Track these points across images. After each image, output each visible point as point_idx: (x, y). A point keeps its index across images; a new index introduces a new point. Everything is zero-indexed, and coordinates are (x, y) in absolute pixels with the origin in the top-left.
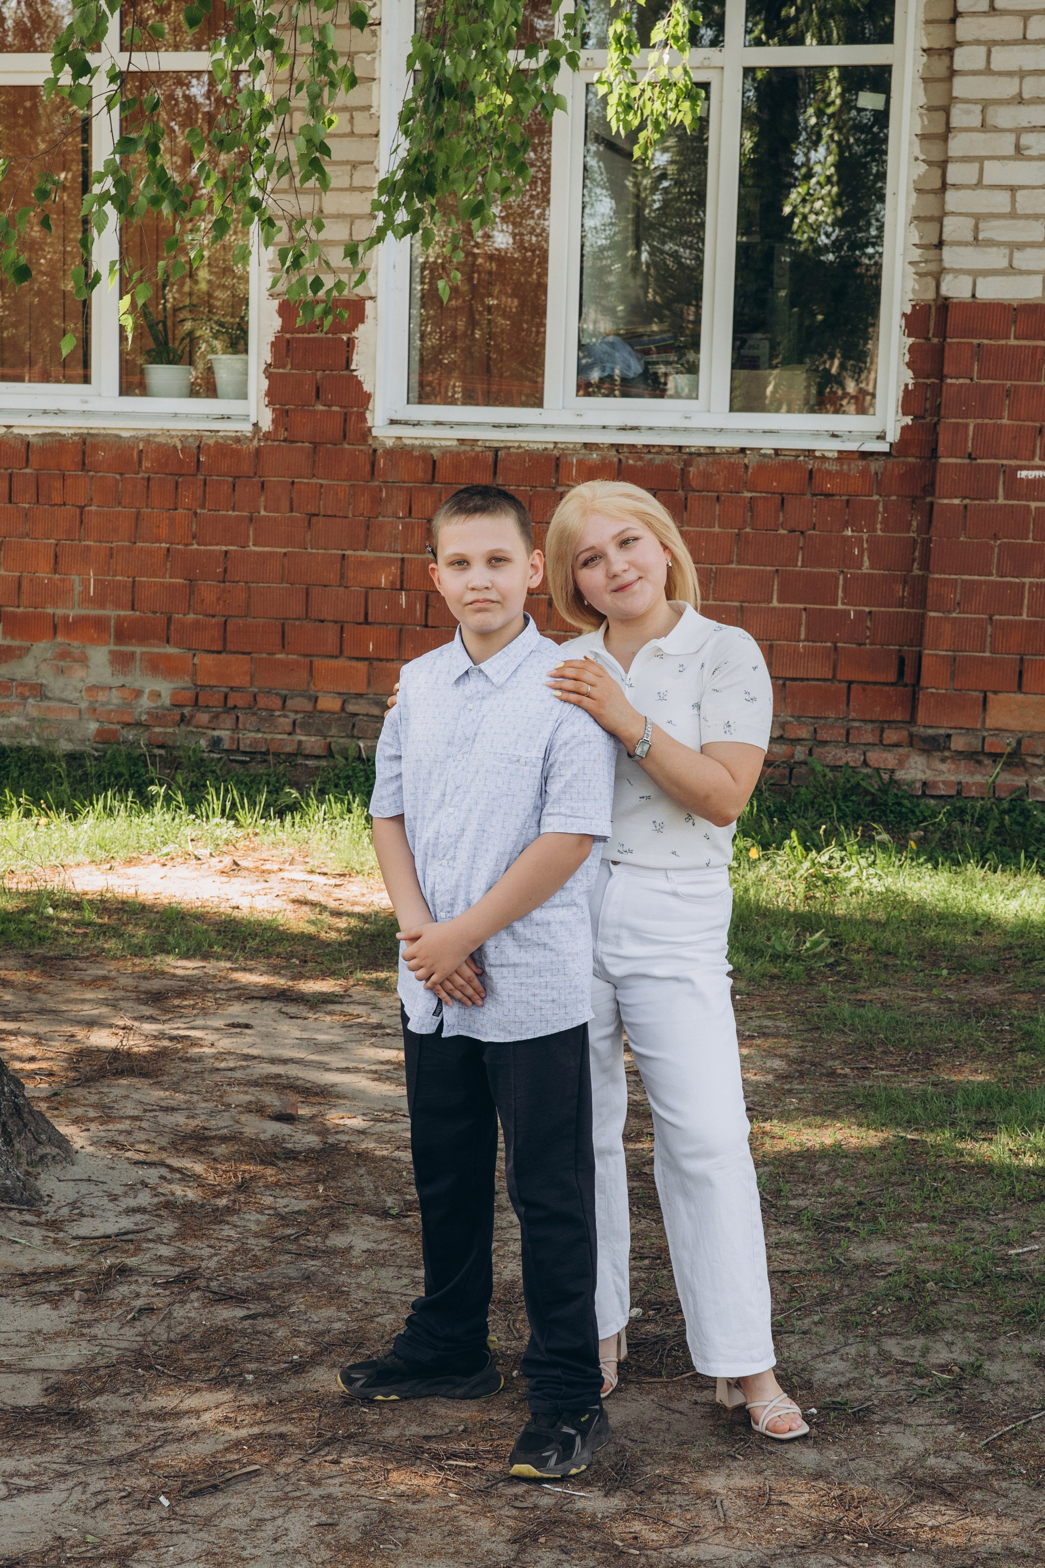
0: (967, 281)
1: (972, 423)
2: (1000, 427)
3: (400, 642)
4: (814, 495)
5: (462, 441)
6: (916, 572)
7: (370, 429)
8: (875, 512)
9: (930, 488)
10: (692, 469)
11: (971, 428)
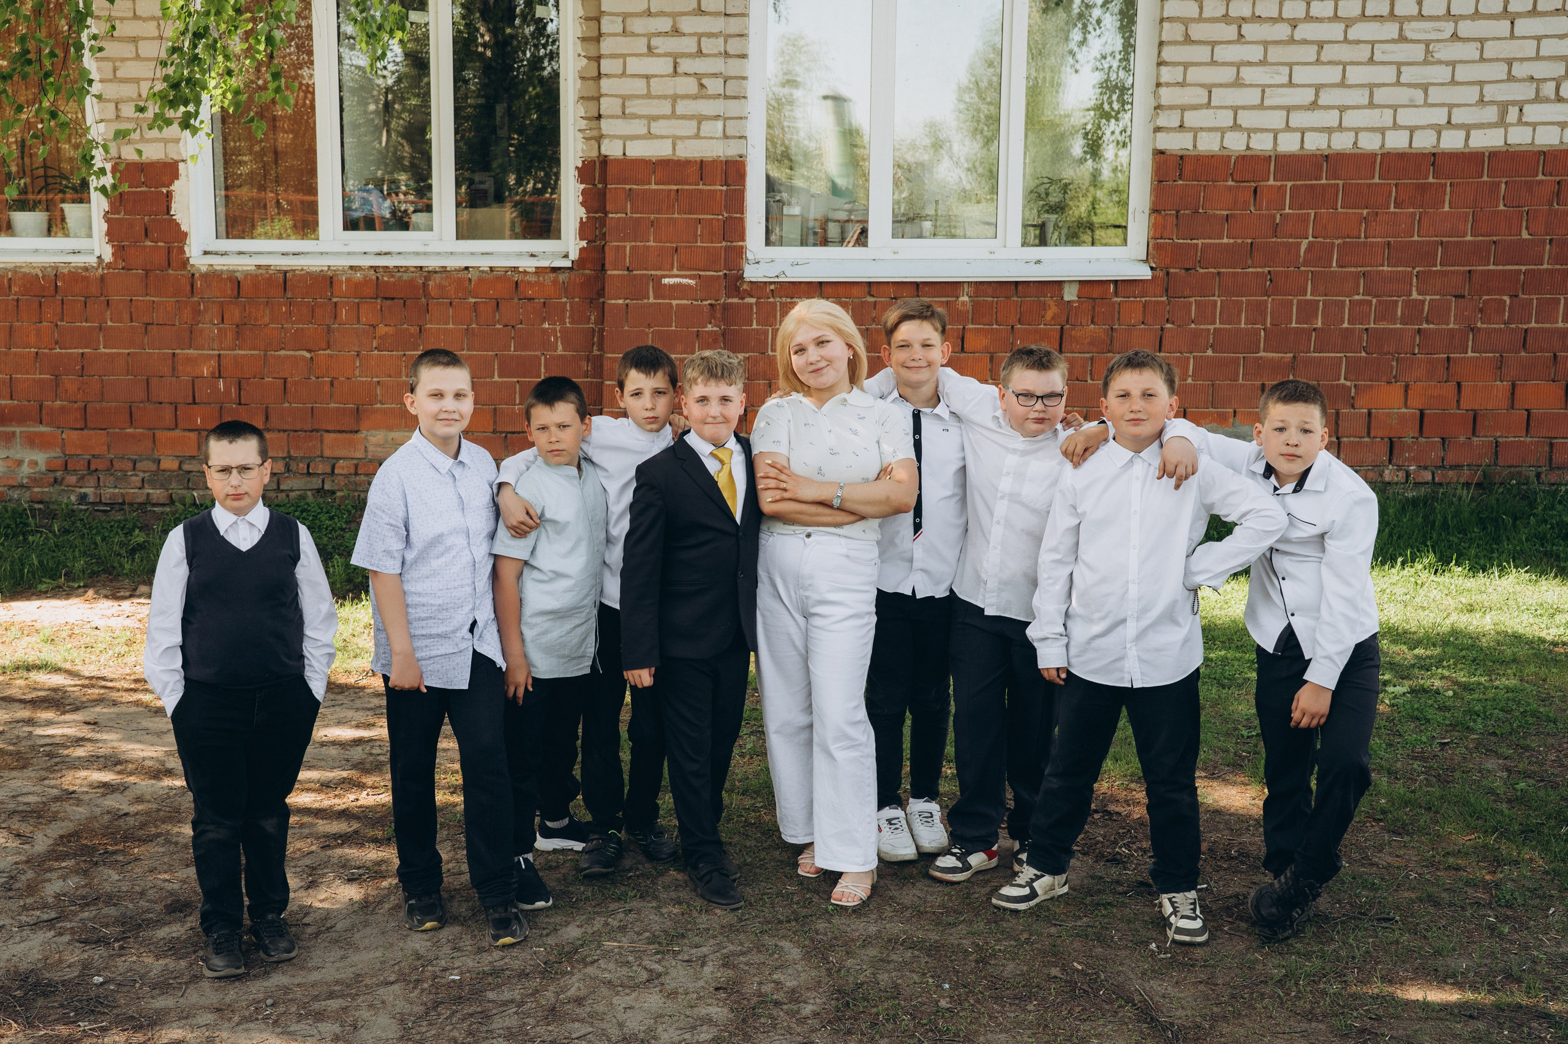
0: (619, 144)
1: (628, 245)
2: (648, 247)
4: (520, 299)
5: (259, 267)
6: (596, 352)
7: (188, 259)
8: (564, 310)
9: (601, 293)
10: (430, 283)
11: (628, 249)
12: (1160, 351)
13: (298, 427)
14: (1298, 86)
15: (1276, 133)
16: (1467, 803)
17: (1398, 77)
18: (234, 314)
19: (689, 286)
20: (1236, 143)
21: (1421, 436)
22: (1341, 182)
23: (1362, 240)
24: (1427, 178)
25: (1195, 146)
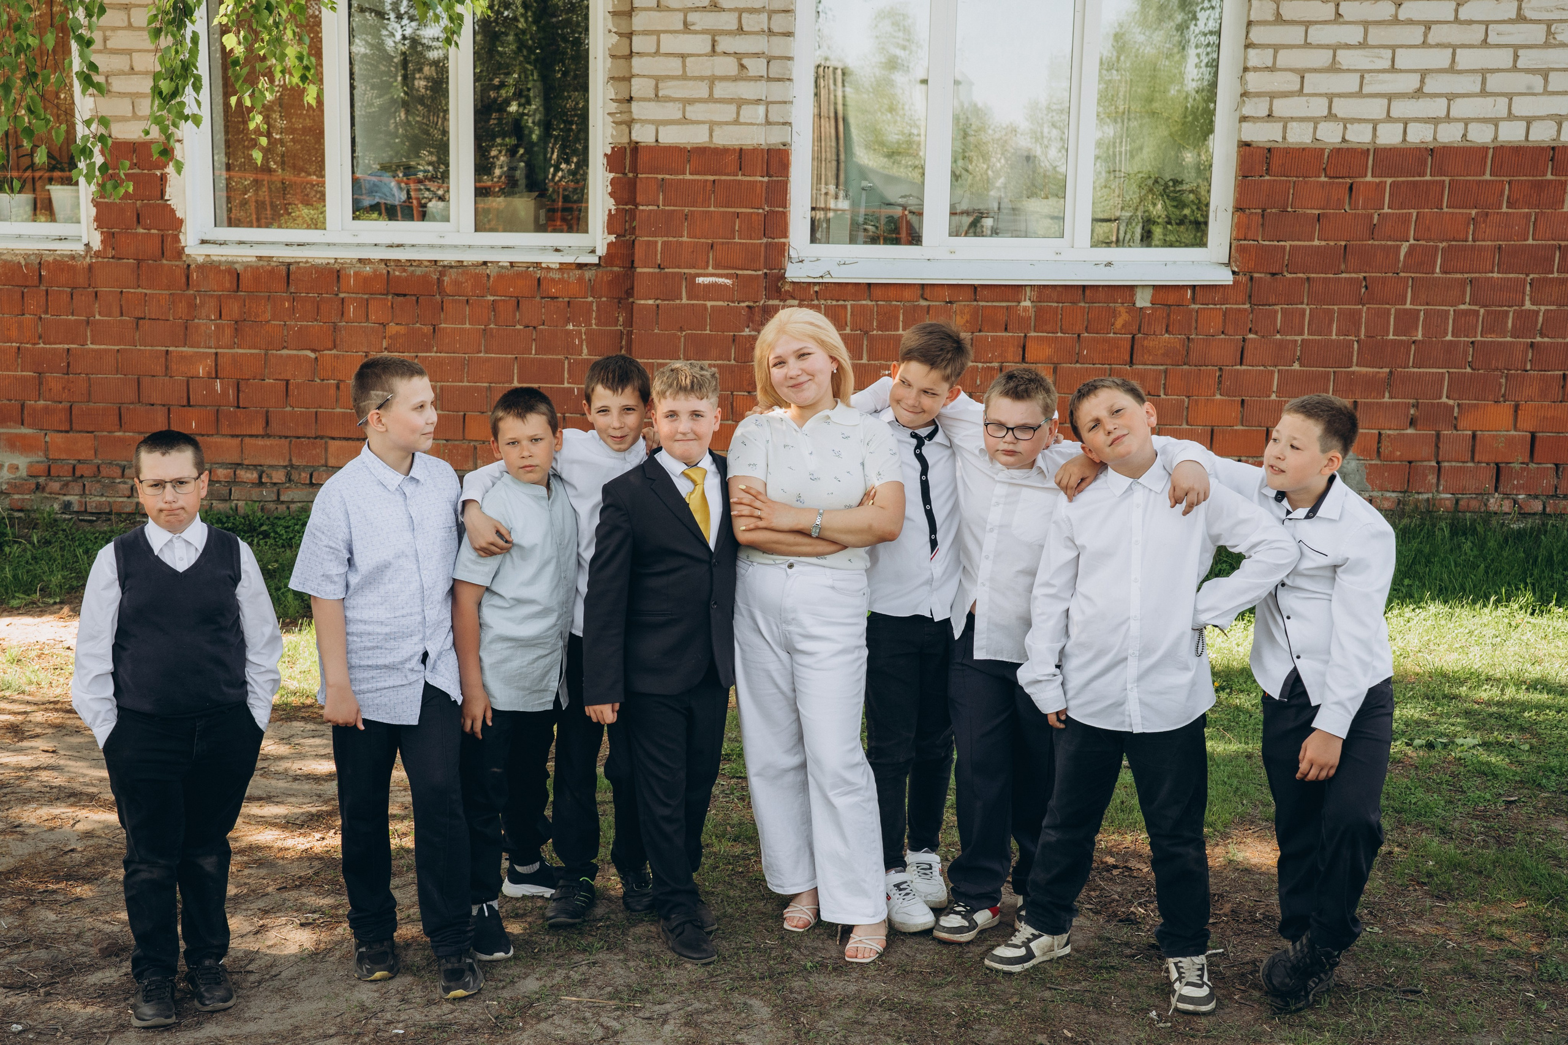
0: (652, 128)
1: (660, 241)
2: (681, 243)
3: (217, 420)
4: (542, 298)
5: (260, 258)
7: (183, 248)
8: (589, 310)
9: (630, 293)
10: (446, 278)
11: (659, 245)
12: (1241, 364)
13: (301, 433)
14: (1401, 71)
15: (1375, 124)
16: (1523, 868)
17: (1515, 61)
18: (233, 309)
19: (725, 285)
20: (1330, 135)
21: (1532, 461)
22: (1447, 179)
23: (1470, 243)
24: (1545, 174)
25: (1284, 138)
